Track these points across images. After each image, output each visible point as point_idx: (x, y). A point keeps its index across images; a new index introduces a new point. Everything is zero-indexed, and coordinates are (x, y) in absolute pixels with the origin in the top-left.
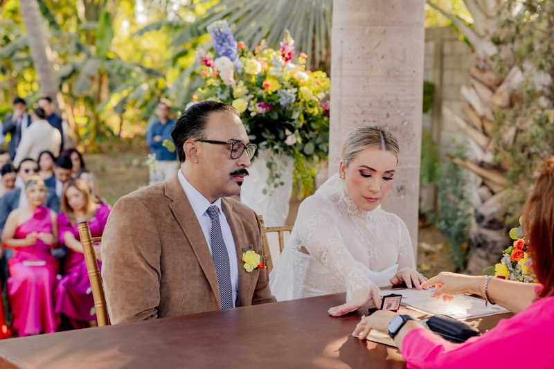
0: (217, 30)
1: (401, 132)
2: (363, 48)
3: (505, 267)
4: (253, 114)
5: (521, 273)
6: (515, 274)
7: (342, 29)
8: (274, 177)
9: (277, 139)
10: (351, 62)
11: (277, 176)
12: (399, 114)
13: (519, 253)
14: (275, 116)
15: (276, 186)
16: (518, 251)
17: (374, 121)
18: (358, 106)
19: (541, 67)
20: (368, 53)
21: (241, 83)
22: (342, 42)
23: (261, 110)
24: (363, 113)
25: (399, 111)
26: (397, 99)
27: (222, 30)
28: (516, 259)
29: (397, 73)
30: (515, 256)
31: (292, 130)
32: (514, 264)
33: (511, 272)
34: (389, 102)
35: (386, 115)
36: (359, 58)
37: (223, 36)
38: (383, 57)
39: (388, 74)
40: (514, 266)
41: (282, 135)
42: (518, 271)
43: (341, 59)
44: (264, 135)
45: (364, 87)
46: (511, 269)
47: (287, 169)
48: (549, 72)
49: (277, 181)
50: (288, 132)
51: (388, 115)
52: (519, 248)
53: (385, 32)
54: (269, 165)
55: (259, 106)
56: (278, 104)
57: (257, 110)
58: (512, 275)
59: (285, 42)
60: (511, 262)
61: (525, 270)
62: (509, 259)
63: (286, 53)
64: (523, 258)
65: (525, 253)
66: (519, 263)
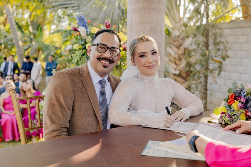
0: (79, 16)
2: (141, 19)
3: (225, 107)
5: (234, 111)
7: (132, 12)
10: (136, 26)
13: (232, 101)
16: (231, 99)
19: (203, 34)
20: (143, 22)
21: (89, 37)
22: (132, 17)
27: (81, 16)
28: (231, 104)
29: (155, 30)
30: (230, 102)
32: (230, 106)
33: (228, 110)
36: (139, 24)
37: (82, 19)
38: (149, 23)
39: (151, 30)
40: (230, 107)
42: (232, 110)
43: (131, 25)
46: (228, 109)
48: (205, 36)
52: (232, 98)
53: (150, 13)
58: (229, 111)
59: (107, 20)
60: (228, 105)
61: (236, 109)
62: (226, 104)
63: (107, 25)
64: (234, 103)
65: (235, 101)
66: (232, 105)
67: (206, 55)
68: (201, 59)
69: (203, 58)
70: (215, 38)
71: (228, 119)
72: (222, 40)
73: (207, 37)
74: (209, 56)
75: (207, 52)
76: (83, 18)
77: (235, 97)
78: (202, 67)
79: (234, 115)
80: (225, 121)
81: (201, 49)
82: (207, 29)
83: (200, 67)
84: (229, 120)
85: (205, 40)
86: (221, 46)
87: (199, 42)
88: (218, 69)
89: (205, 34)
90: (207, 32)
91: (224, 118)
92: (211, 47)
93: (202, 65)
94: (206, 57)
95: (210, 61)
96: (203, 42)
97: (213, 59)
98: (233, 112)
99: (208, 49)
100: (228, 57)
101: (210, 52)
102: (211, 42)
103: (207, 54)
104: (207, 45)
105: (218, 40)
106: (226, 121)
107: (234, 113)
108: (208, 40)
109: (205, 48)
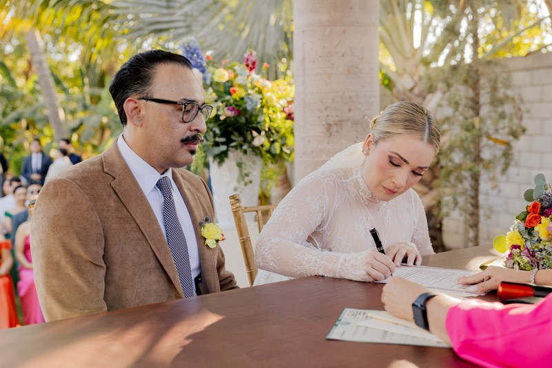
0: (186, 45)
1: (362, 126)
2: (324, 47)
3: (518, 233)
4: (222, 118)
5: (539, 241)
6: (531, 243)
7: (303, 31)
8: (243, 176)
9: (245, 141)
10: (314, 62)
11: (247, 175)
12: (360, 109)
13: (536, 218)
14: (243, 120)
15: (246, 184)
16: (534, 215)
17: (337, 116)
18: (322, 102)
19: (466, 82)
20: (329, 52)
21: (211, 90)
22: (304, 44)
23: (230, 114)
24: (326, 108)
25: (360, 106)
26: (357, 95)
27: (190, 45)
28: (532, 225)
29: (357, 71)
30: (530, 222)
31: (259, 132)
32: (530, 231)
33: (526, 240)
34: (350, 98)
35: (348, 108)
36: (321, 57)
37: (192, 50)
38: (343, 55)
39: (349, 71)
40: (530, 234)
41: (249, 138)
42: (536, 239)
43: (303, 60)
44: (233, 137)
45: (327, 84)
46: (527, 236)
47: (256, 168)
48: (471, 86)
49: (247, 179)
50: (255, 133)
51: (350, 110)
52: (535, 213)
53: (344, 32)
54: (239, 165)
55: (228, 110)
56: (245, 110)
57: (225, 114)
58: (528, 243)
59: (248, 53)
60: (526, 228)
61: (543, 236)
62: (522, 226)
63: (250, 63)
64: (540, 223)
65: (543, 218)
66: (536, 229)
67: (474, 127)
68: (464, 137)
69: (468, 134)
70: (494, 89)
71: (526, 259)
72: (510, 93)
73: (475, 87)
74: (480, 129)
75: (476, 120)
76: (195, 50)
77: (542, 208)
78: (465, 156)
79: (541, 251)
80: (519, 264)
81: (461, 114)
82: (475, 69)
83: (461, 155)
84: (528, 263)
85: (471, 93)
86: (508, 108)
87: (457, 98)
88: (503, 160)
89: (471, 82)
90: (475, 76)
91: (516, 258)
92: (485, 110)
93: (467, 152)
94: (475, 132)
95: (484, 141)
96: (467, 98)
97: (489, 137)
98: (537, 244)
99: (477, 114)
100: (524, 130)
101: (482, 121)
102: (484, 98)
103: (477, 126)
104: (475, 106)
105: (500, 94)
106: (522, 264)
107: (541, 247)
108: (477, 94)
109: (471, 112)
